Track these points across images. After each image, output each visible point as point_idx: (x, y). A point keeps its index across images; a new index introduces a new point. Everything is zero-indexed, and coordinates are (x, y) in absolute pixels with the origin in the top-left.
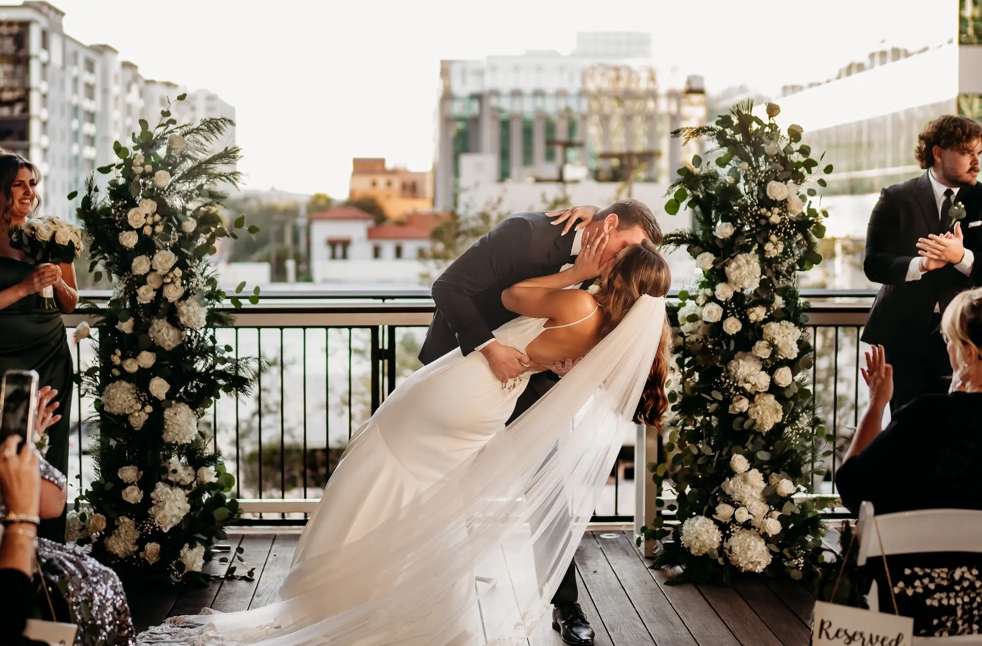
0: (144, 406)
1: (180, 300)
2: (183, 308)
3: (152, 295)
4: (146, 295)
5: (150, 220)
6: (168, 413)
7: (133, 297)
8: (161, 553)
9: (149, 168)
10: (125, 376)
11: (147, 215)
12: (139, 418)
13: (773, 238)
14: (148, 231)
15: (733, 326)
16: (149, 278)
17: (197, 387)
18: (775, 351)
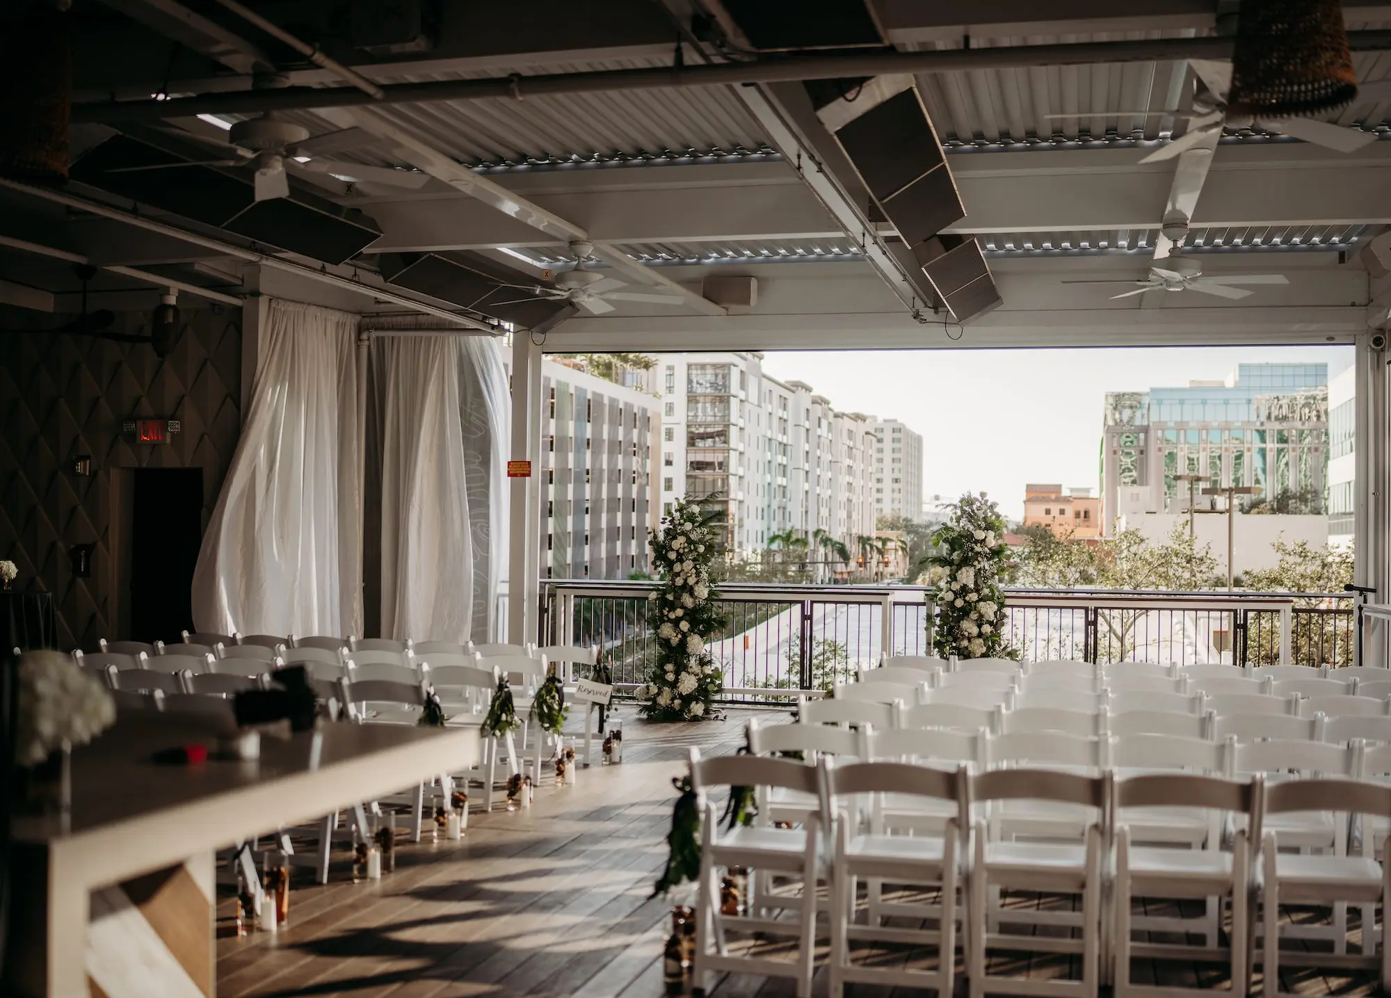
2: (696, 588)
4: (679, 581)
5: (682, 546)
6: (689, 639)
8: (680, 704)
9: (682, 521)
10: (670, 620)
12: (675, 641)
13: (980, 559)
14: (681, 551)
15: (959, 603)
16: (681, 574)
17: (704, 627)
18: (981, 616)
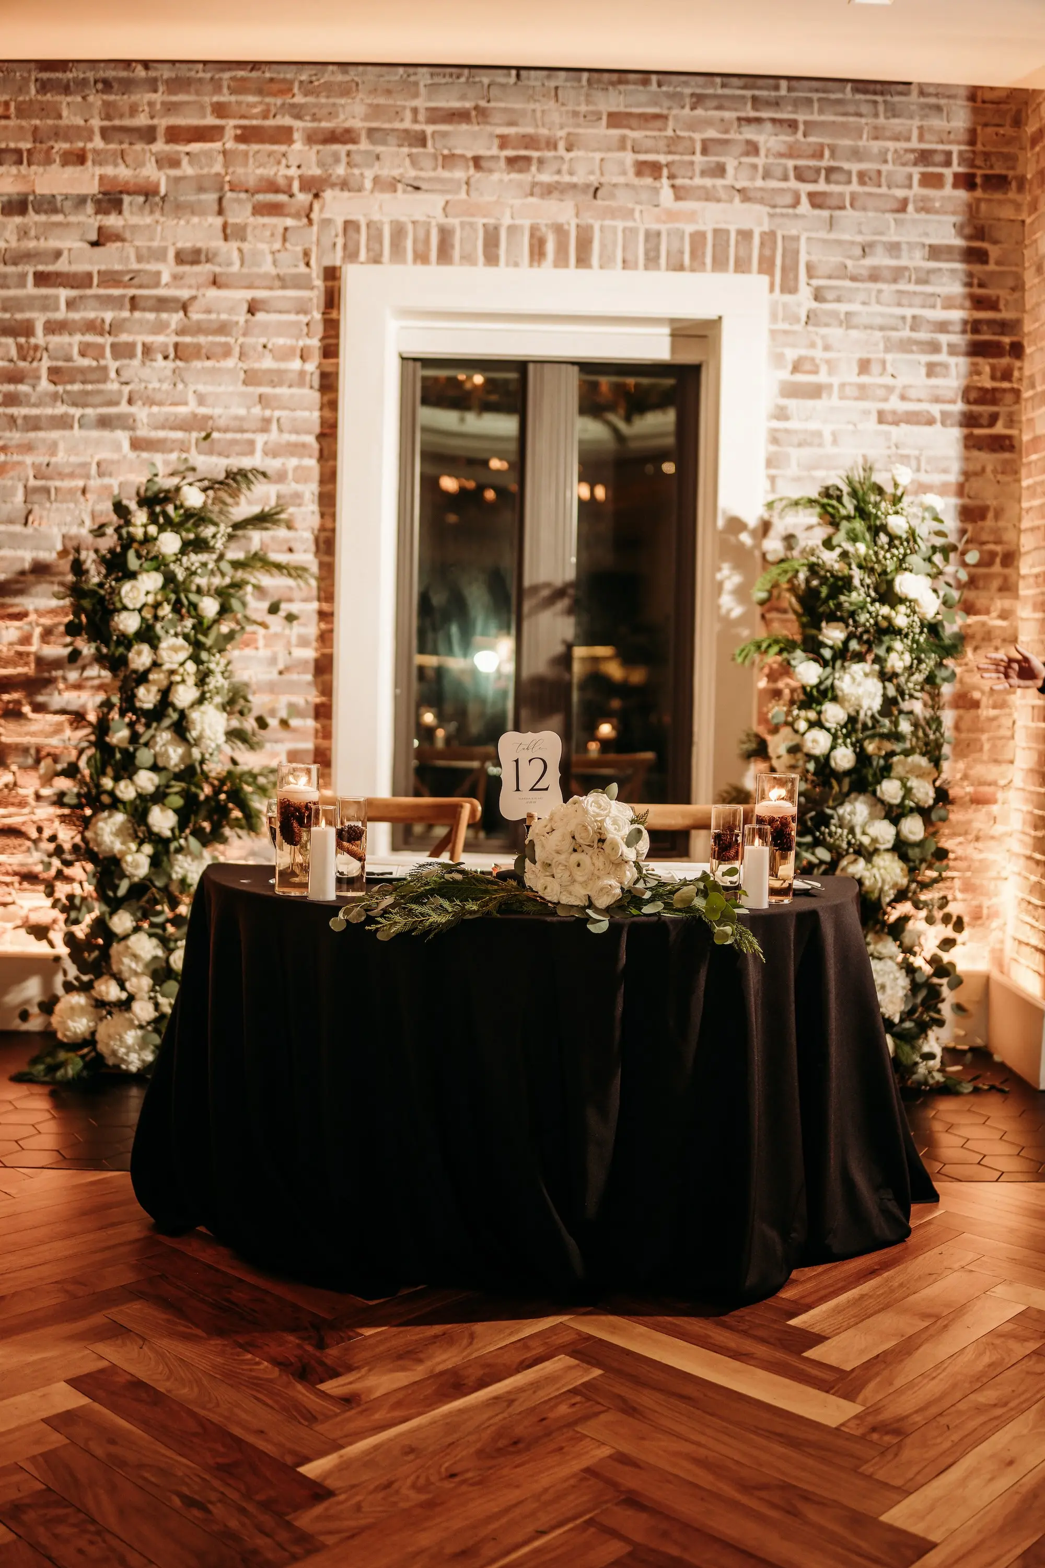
0: (142, 844)
1: (192, 706)
7: (130, 698)
11: (148, 593)
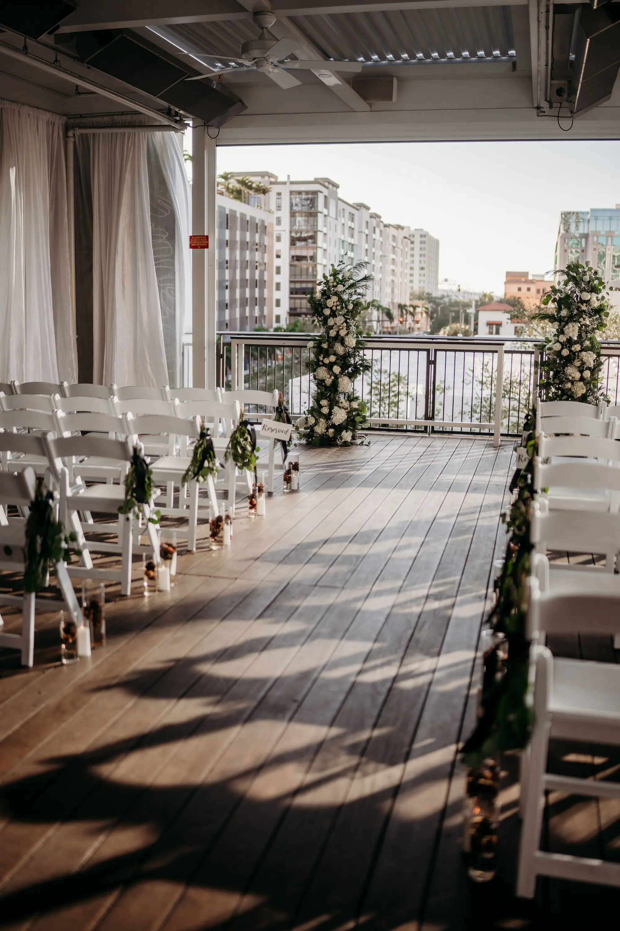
0: (331, 376)
1: (345, 335)
2: (347, 339)
3: (335, 333)
4: (333, 333)
5: (335, 304)
6: (340, 380)
7: (328, 334)
8: (334, 433)
9: (335, 284)
10: (324, 365)
11: (334, 302)
12: (329, 381)
13: (584, 316)
14: (334, 308)
15: (565, 352)
16: (334, 327)
17: (352, 370)
18: (583, 363)
